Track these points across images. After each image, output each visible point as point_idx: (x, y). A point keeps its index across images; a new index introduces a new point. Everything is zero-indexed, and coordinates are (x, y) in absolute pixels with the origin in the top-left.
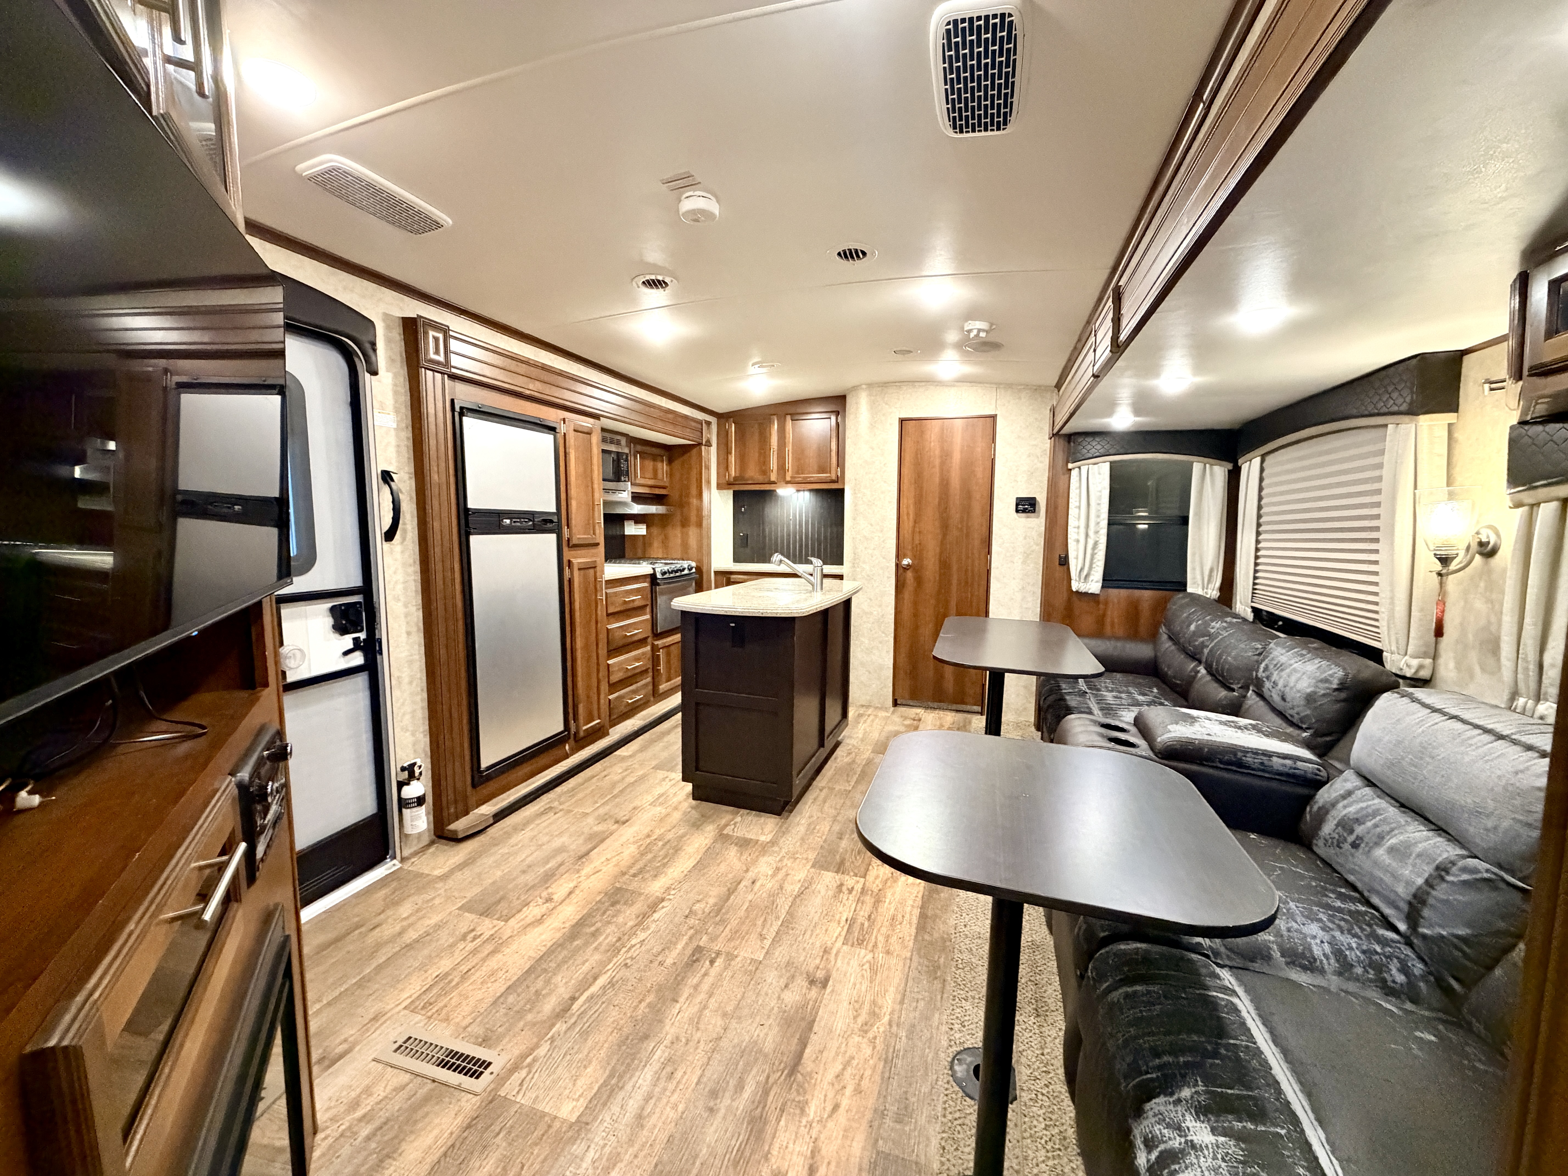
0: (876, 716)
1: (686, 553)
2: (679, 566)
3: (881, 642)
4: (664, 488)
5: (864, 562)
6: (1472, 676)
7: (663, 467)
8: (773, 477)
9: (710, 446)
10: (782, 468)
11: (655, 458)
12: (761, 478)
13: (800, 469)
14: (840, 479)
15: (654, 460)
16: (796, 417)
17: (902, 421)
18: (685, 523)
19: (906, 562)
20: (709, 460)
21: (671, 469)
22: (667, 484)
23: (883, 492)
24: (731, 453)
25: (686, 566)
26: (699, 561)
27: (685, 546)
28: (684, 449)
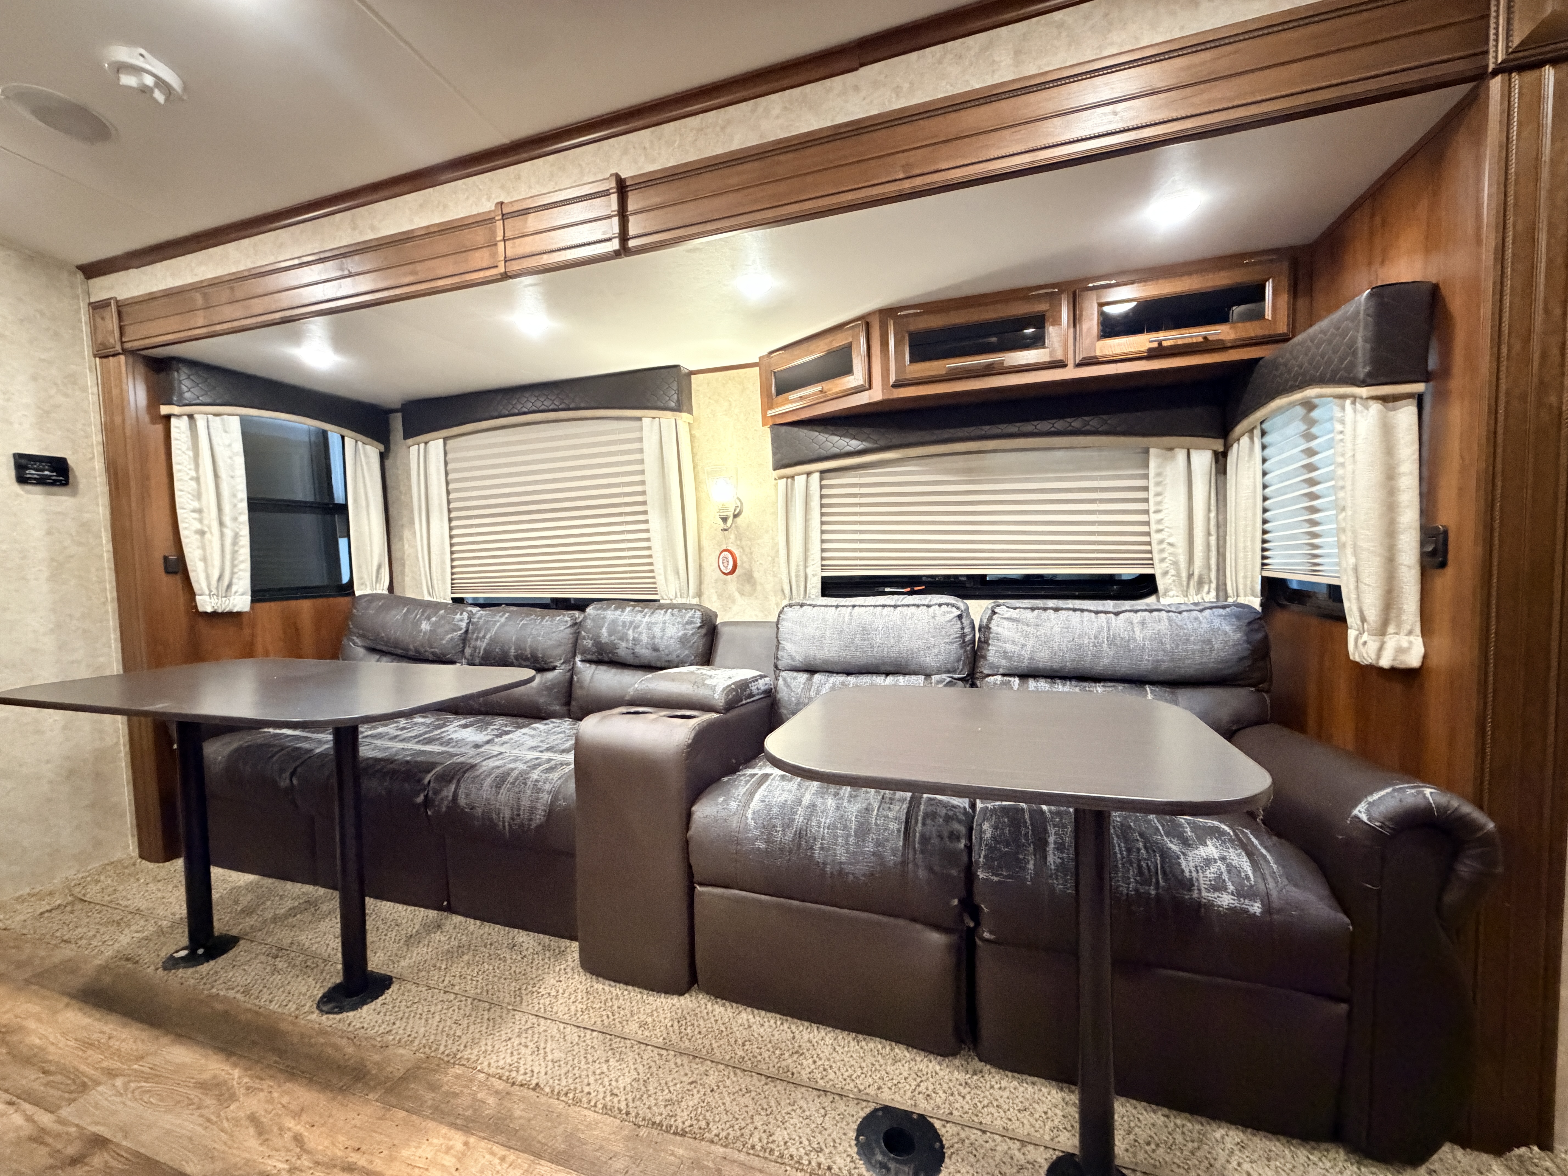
6: (733, 602)
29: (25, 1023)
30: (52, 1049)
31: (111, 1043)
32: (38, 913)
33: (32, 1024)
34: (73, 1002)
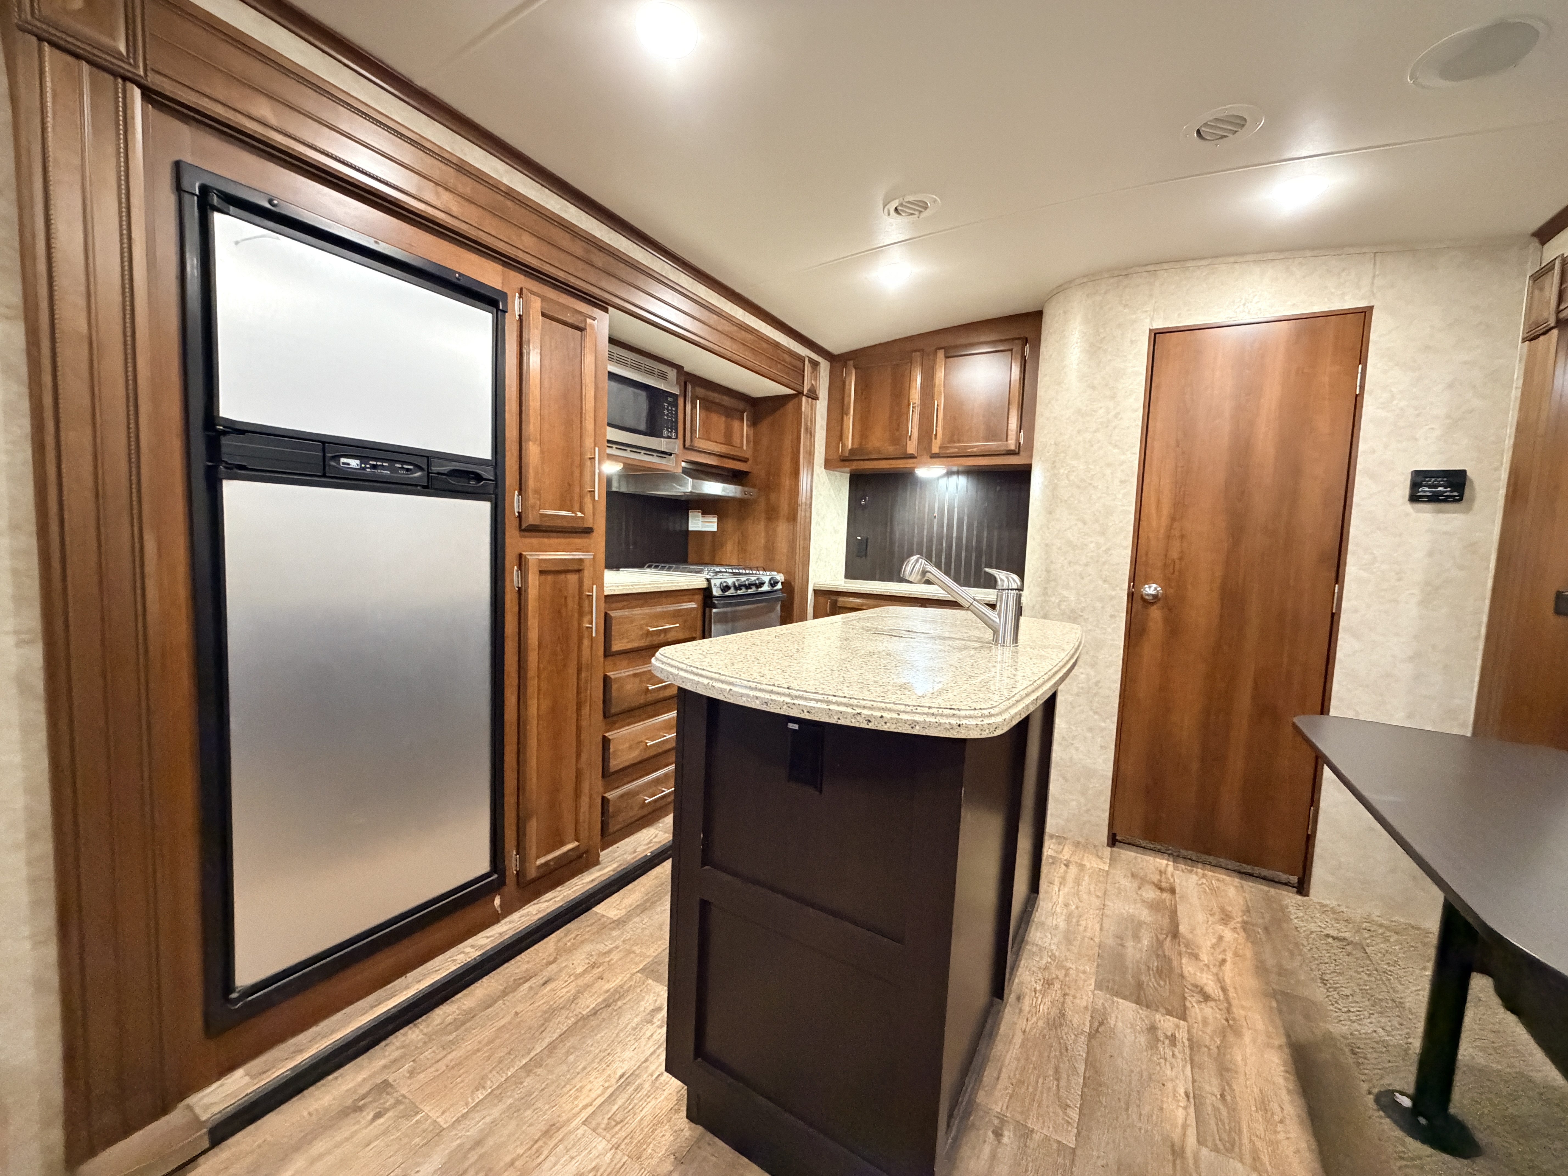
0: (1081, 867)
1: (772, 560)
2: (753, 578)
3: (1090, 729)
4: (745, 460)
5: (1067, 586)
7: (743, 429)
8: (912, 448)
9: (816, 398)
10: (926, 434)
11: (730, 413)
12: (890, 449)
13: (955, 432)
14: (1026, 447)
15: (728, 416)
16: (953, 352)
17: (1156, 335)
18: (772, 514)
19: (1150, 589)
20: (813, 421)
21: (755, 434)
22: (748, 455)
23: (1109, 465)
24: (847, 414)
25: (766, 579)
26: (789, 573)
27: (770, 549)
28: (776, 403)
29: (1245, 1030)
30: (1241, 1079)
31: (1280, 1127)
32: (1326, 932)
33: (1247, 1038)
34: (1286, 1050)
